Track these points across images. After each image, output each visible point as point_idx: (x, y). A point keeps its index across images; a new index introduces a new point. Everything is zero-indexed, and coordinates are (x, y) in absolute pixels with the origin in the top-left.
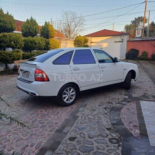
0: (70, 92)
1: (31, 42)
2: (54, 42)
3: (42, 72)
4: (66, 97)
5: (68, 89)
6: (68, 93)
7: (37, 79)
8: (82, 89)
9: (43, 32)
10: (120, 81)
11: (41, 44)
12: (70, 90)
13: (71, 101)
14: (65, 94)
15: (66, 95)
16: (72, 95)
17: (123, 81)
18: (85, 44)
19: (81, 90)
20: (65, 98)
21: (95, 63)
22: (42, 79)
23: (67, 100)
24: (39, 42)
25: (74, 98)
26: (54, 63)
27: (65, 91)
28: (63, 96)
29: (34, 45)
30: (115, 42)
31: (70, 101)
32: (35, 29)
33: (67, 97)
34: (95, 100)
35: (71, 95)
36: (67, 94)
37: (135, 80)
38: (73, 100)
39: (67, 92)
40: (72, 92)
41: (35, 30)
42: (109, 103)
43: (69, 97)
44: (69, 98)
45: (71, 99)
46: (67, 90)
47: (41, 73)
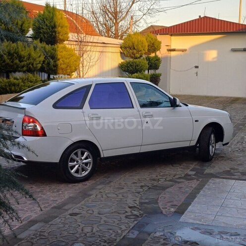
0: (83, 158)
1: (9, 54)
2: (64, 52)
3: (35, 121)
4: (74, 166)
5: (79, 151)
6: (78, 159)
7: (25, 133)
8: (104, 154)
9: (39, 28)
10: (187, 144)
11: (35, 60)
12: (83, 154)
13: (84, 174)
14: (73, 160)
15: (75, 163)
16: (86, 164)
17: (193, 143)
18: (153, 55)
19: (102, 156)
20: (72, 167)
21: (133, 107)
22: (34, 133)
23: (77, 171)
24: (29, 55)
25: (89, 168)
26: (56, 106)
27: (73, 156)
28: (70, 163)
29: (17, 61)
30: (234, 50)
31: (81, 174)
32: (20, 23)
33: (77, 166)
34: (131, 176)
35: (83, 163)
36: (77, 162)
37: (224, 143)
38: (87, 172)
39: (77, 157)
40: (86, 158)
41: (21, 26)
42: (154, 180)
43: (79, 166)
44: (80, 168)
45: (83, 170)
46: (76, 154)
47: (33, 122)
